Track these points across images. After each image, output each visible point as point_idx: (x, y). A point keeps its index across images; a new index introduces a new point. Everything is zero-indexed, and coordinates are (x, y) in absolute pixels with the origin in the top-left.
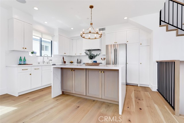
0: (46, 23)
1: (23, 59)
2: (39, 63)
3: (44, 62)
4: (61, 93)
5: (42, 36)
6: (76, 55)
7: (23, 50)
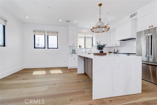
0: (86, 26)
1: (74, 50)
2: (83, 53)
3: (86, 52)
4: (84, 73)
5: (85, 36)
6: (112, 46)
7: (73, 45)
